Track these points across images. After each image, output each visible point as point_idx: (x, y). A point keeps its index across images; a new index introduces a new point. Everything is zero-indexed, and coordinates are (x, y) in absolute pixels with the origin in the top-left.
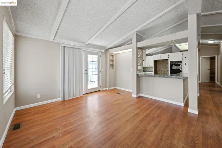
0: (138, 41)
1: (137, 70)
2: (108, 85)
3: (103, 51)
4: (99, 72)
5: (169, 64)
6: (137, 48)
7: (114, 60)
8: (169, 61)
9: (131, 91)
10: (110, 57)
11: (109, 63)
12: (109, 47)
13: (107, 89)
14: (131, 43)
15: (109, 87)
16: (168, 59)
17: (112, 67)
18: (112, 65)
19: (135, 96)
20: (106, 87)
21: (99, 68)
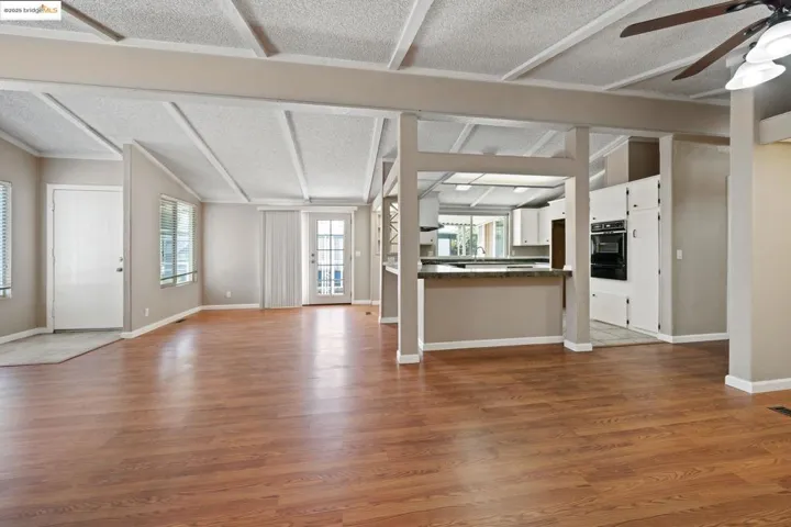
1: (386, 254)
4: (348, 258)
6: (384, 198)
11: (375, 236)
20: (369, 298)
21: (346, 250)
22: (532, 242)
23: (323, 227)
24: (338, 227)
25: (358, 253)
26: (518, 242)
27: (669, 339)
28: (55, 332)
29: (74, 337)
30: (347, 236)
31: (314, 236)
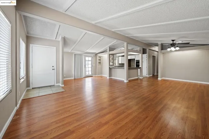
0: (110, 51)
1: (110, 65)
2: (97, 74)
3: (94, 55)
4: (92, 66)
5: (135, 62)
6: (109, 54)
7: (101, 59)
8: (136, 60)
9: (107, 76)
10: (98, 58)
11: (98, 61)
12: (97, 53)
13: (97, 76)
14: (107, 52)
15: (98, 75)
16: (135, 59)
17: (99, 63)
18: (100, 63)
19: (108, 78)
20: (96, 75)
21: (92, 64)
22: (122, 63)
23: (87, 58)
24: (90, 59)
25: (94, 65)
26: (120, 63)
27: (148, 76)
28: (33, 88)
29: (43, 88)
30: (92, 61)
31: (85, 60)
